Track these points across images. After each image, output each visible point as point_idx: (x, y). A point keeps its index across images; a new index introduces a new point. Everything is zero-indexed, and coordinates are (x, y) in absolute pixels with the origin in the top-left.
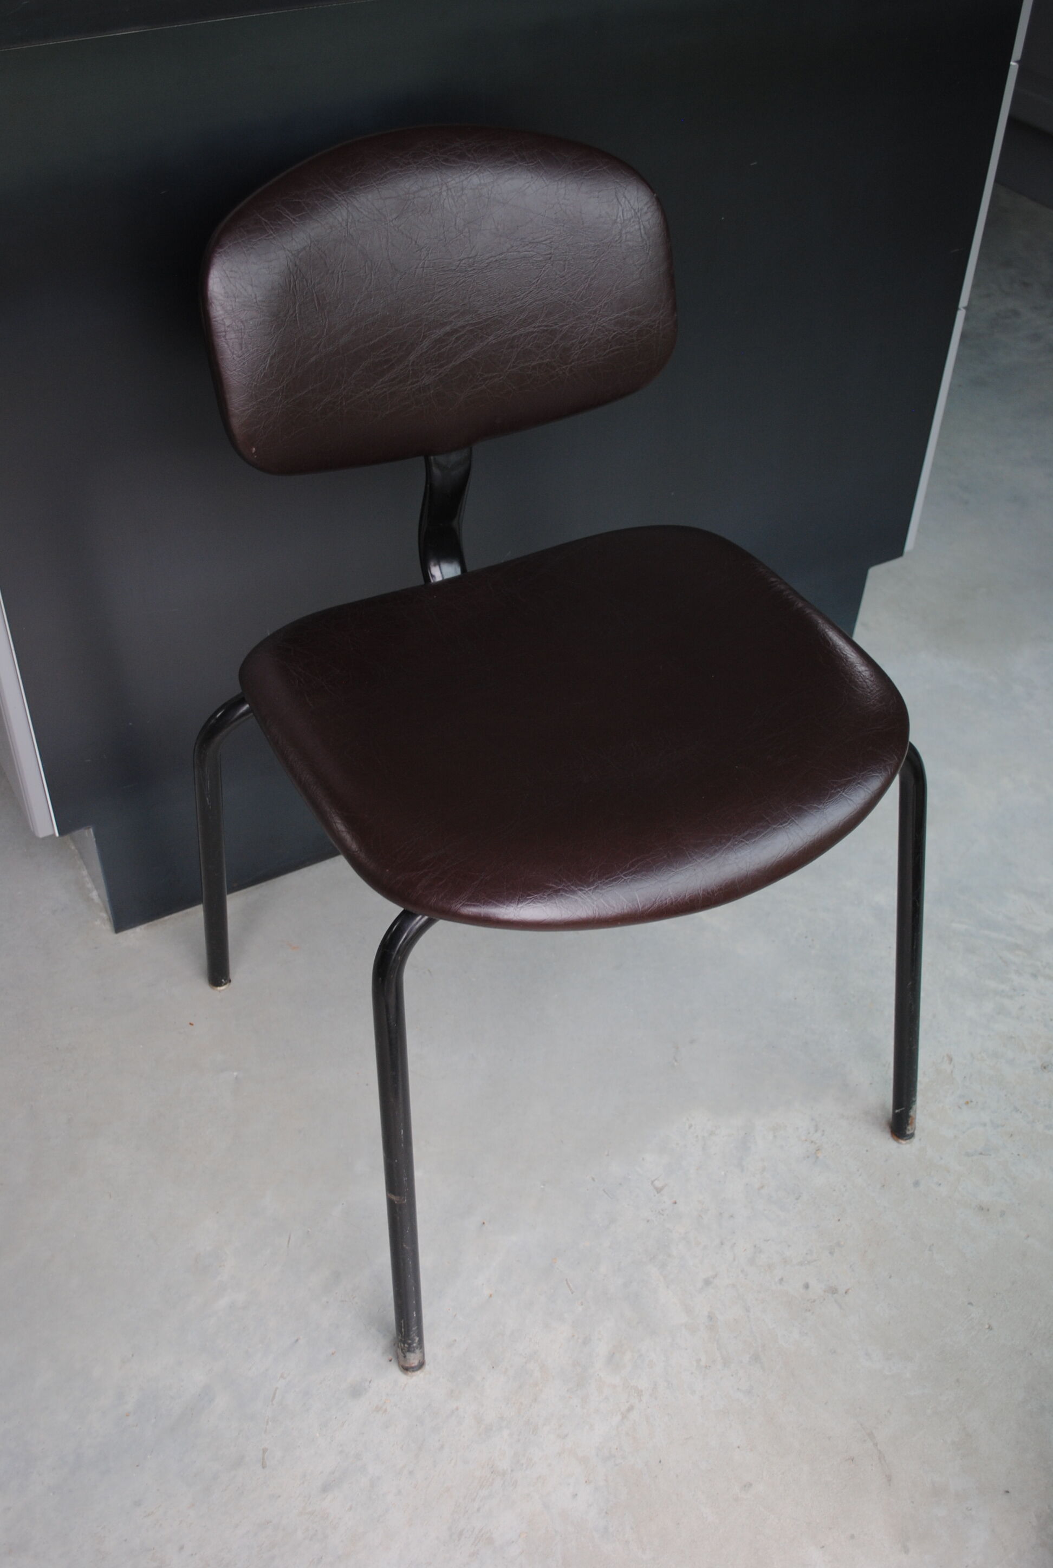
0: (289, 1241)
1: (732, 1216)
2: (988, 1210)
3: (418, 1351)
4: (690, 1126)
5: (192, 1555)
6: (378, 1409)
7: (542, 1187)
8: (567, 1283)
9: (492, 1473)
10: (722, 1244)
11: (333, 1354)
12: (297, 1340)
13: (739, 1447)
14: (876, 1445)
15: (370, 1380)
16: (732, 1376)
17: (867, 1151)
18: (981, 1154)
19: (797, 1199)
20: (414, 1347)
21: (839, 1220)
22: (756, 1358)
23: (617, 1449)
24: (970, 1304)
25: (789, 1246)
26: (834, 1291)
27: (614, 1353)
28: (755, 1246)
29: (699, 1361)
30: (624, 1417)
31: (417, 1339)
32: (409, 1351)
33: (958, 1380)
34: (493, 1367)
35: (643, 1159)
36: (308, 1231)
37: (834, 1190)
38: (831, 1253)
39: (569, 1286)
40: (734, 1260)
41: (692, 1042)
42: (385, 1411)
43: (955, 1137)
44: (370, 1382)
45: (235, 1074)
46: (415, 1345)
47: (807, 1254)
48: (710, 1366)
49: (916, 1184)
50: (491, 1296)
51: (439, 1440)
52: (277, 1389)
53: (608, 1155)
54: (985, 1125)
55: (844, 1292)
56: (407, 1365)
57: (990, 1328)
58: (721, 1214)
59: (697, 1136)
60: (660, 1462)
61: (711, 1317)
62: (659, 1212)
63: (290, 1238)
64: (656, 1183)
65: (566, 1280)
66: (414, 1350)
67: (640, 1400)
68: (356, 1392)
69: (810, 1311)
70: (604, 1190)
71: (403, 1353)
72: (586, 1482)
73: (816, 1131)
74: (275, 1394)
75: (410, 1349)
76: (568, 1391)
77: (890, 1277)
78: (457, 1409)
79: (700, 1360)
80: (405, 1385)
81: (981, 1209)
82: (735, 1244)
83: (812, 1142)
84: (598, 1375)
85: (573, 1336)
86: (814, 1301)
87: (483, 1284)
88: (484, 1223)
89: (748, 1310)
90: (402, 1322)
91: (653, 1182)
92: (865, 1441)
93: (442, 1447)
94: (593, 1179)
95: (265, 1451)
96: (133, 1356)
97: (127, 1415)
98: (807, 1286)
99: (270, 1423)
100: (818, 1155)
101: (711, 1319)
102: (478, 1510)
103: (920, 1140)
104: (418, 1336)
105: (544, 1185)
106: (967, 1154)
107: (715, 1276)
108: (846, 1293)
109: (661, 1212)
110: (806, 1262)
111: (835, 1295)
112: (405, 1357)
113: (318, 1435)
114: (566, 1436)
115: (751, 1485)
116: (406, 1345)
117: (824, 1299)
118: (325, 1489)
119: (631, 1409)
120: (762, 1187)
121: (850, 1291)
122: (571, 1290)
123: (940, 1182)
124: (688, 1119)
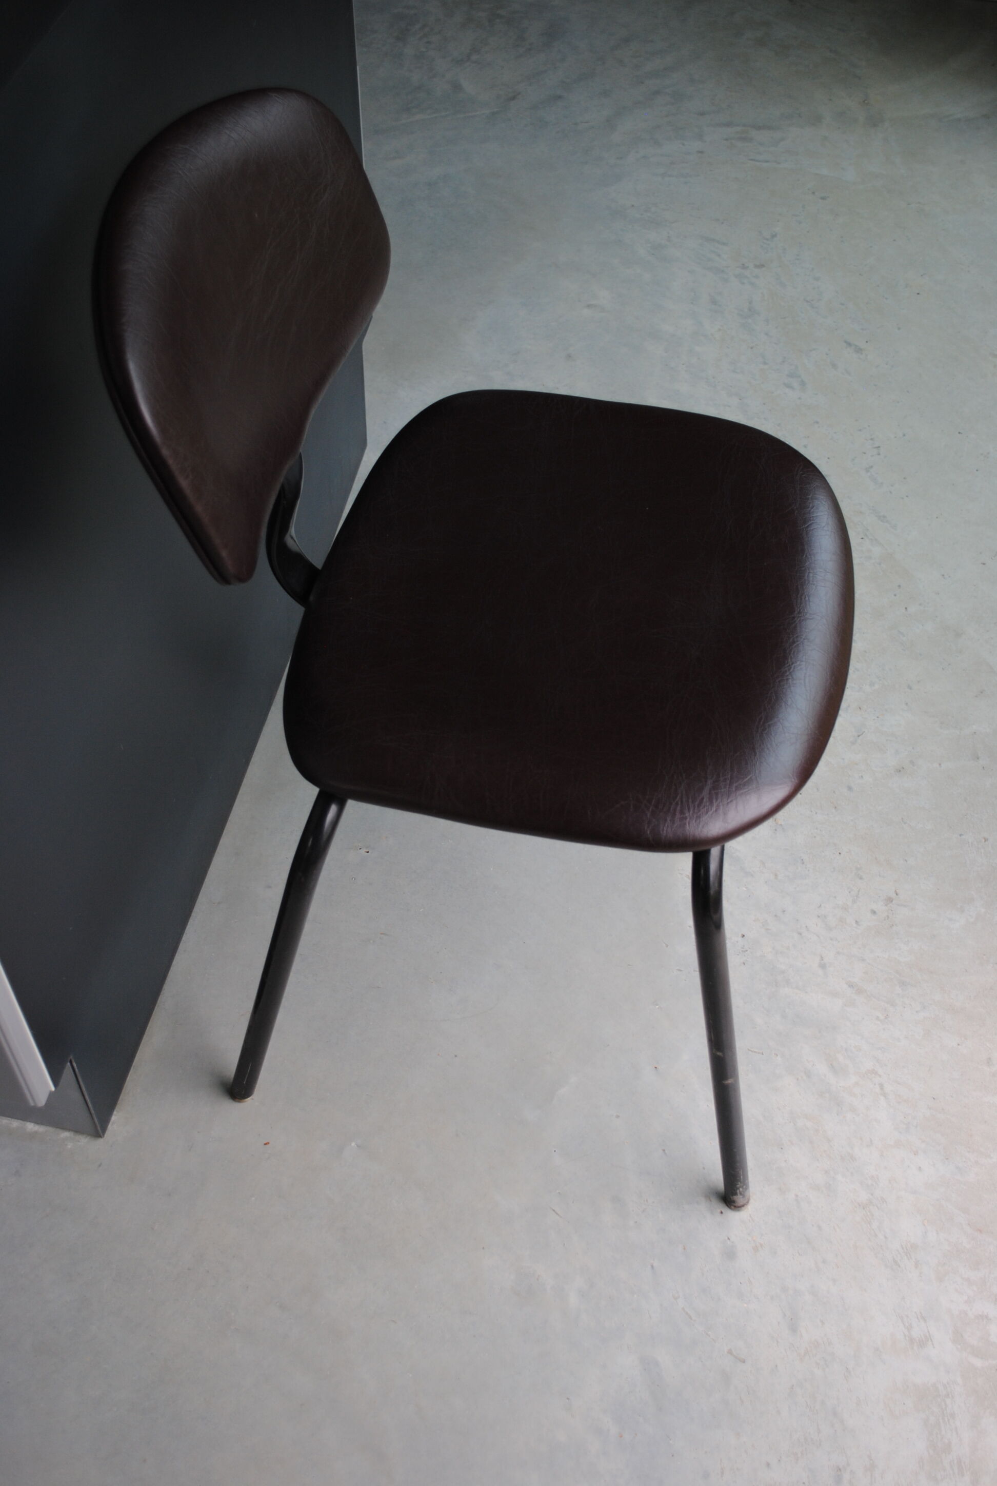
0: (557, 1214)
1: (783, 911)
2: (903, 768)
5: (779, 1460)
6: (756, 1249)
7: (657, 1007)
8: (752, 1051)
9: (864, 1209)
10: (800, 934)
11: (685, 1249)
12: (652, 1266)
13: (959, 1045)
15: (727, 1238)
16: (904, 1007)
19: (803, 863)
21: (840, 854)
22: (902, 984)
23: (905, 1118)
24: (961, 835)
25: (835, 897)
26: (889, 900)
27: (831, 1065)
28: (819, 917)
29: (878, 1018)
30: (885, 1095)
34: (782, 1148)
36: (559, 1193)
37: (815, 837)
38: (861, 878)
39: (755, 1052)
40: (818, 936)
42: (761, 1245)
44: (729, 1239)
45: (353, 1144)
47: (849, 892)
48: (887, 1015)
49: (850, 788)
51: (813, 1225)
52: (683, 1309)
53: (667, 946)
55: (895, 895)
57: (986, 840)
60: (934, 1098)
61: (851, 985)
62: (742, 951)
63: (554, 1211)
65: (749, 1050)
67: (880, 1076)
68: (730, 1254)
69: (893, 925)
72: (915, 1154)
74: (687, 1313)
76: (837, 1115)
77: (906, 860)
78: (797, 1196)
80: (750, 1216)
81: (898, 770)
82: (806, 927)
84: (840, 1087)
85: (798, 1079)
86: (888, 917)
87: (708, 1106)
88: (656, 1068)
89: (863, 960)
93: (819, 1227)
95: (730, 1352)
96: (568, 1399)
97: (621, 1436)
98: (874, 912)
99: (710, 1333)
100: (780, 823)
102: (886, 1237)
105: (657, 1005)
106: (853, 743)
107: (822, 958)
108: (897, 894)
109: (743, 950)
110: (855, 898)
111: (893, 902)
113: (745, 1305)
114: (871, 1141)
115: (990, 1059)
117: (892, 911)
118: (794, 1329)
119: (881, 1086)
120: (776, 875)
121: (897, 891)
122: (759, 1053)
123: (860, 775)
124: (681, 874)
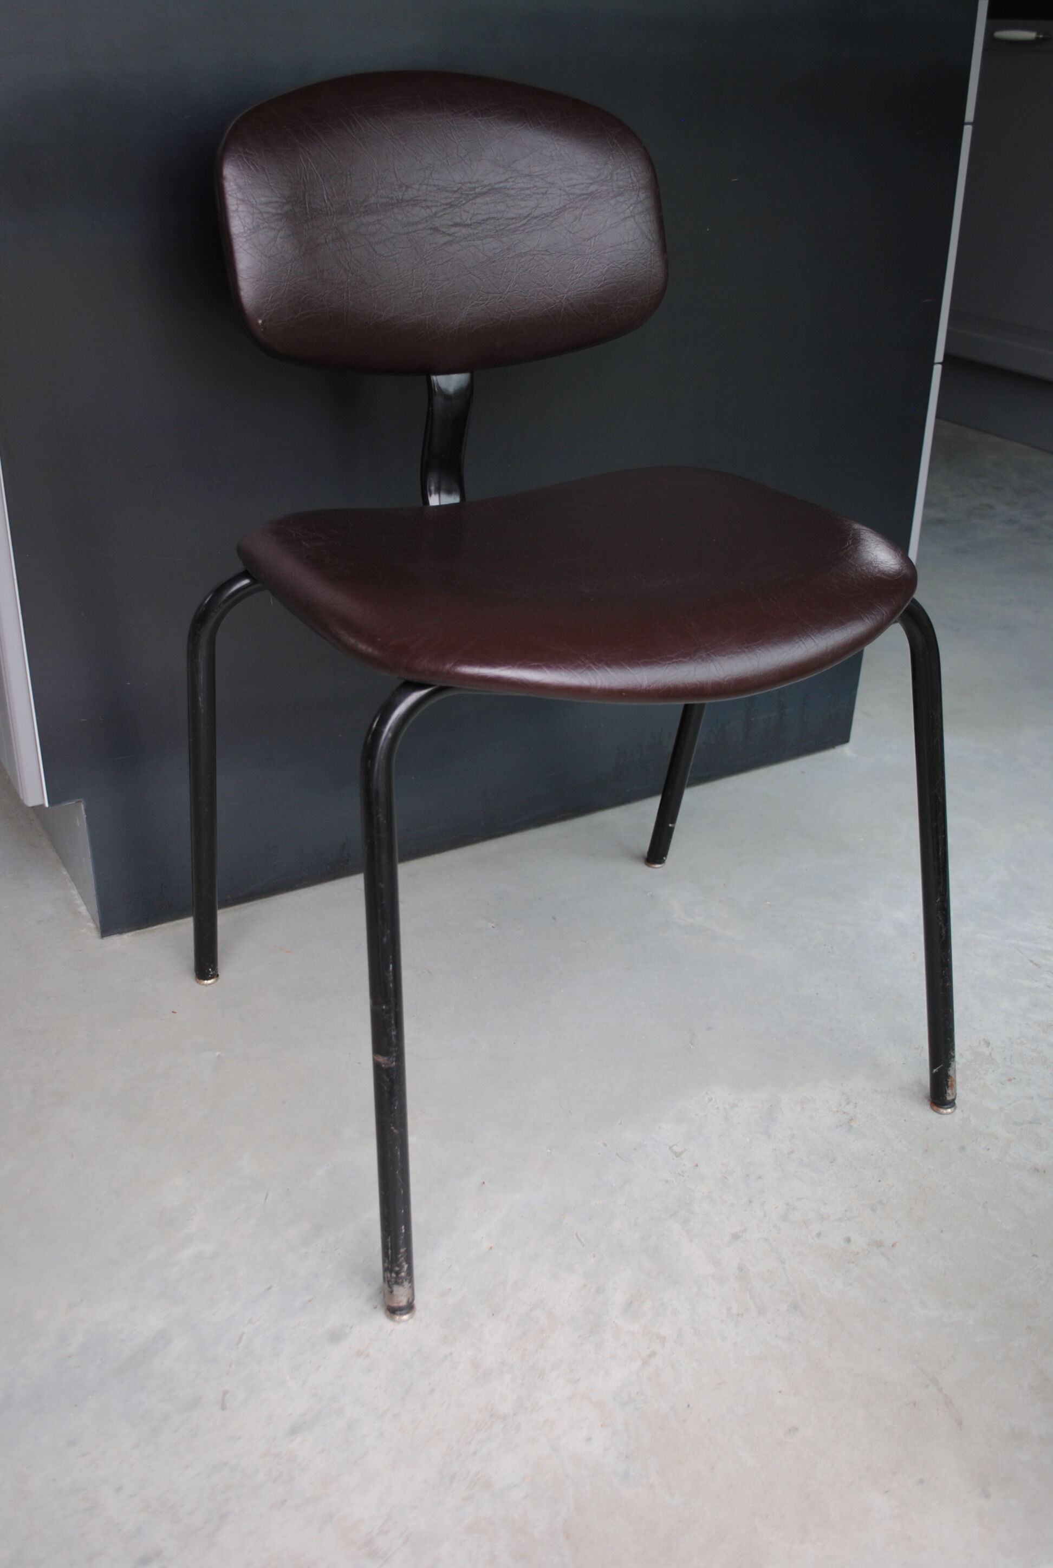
0: (266, 1198)
1: (760, 1178)
2: (1045, 1172)
3: (406, 1284)
4: (711, 1100)
5: (131, 1496)
6: (359, 1354)
7: (549, 1151)
8: (577, 1237)
9: (491, 1416)
10: (750, 1202)
11: (310, 1301)
12: (270, 1288)
13: (780, 1392)
14: (941, 1389)
15: (350, 1325)
16: (769, 1323)
17: (905, 1121)
18: (1031, 1123)
19: (831, 1162)
20: (402, 1278)
21: (880, 1181)
22: (795, 1307)
23: (637, 1393)
24: (1035, 1255)
25: (826, 1204)
26: (879, 1244)
27: (632, 1302)
28: (788, 1204)
29: (729, 1309)
30: (645, 1362)
31: (406, 1266)
32: (397, 1283)
33: (1029, 1328)
34: (493, 1315)
35: (660, 1128)
36: (288, 1189)
37: (872, 1155)
38: (873, 1210)
39: (579, 1240)
40: (765, 1216)
41: (709, 1029)
42: (368, 1356)
43: (1001, 1108)
44: (351, 1327)
46: (403, 1274)
47: (846, 1211)
48: (742, 1314)
49: (962, 1149)
50: (491, 1248)
51: (430, 1384)
52: (243, 1334)
53: (621, 1124)
54: (1032, 1098)
55: (891, 1245)
56: (395, 1305)
58: (747, 1175)
59: (718, 1108)
60: (689, 1406)
61: (741, 1268)
62: (679, 1173)
63: (267, 1195)
64: (675, 1148)
65: (577, 1234)
66: (402, 1282)
67: (664, 1347)
68: (335, 1337)
69: (853, 1262)
70: (617, 1155)
71: (390, 1286)
72: (602, 1426)
73: (848, 1103)
74: (241, 1338)
75: (398, 1282)
76: (579, 1337)
77: (942, 1231)
78: (451, 1354)
79: (731, 1308)
80: (392, 1332)
81: (1037, 1170)
82: (765, 1202)
83: (844, 1113)
84: (614, 1322)
85: (585, 1286)
86: (857, 1254)
87: (482, 1238)
88: (484, 1183)
89: (783, 1262)
90: (389, 1240)
91: (670, 1148)
92: (927, 1386)
93: (433, 1391)
94: (605, 1145)
95: (225, 1393)
96: (82, 1301)
97: (70, 1357)
98: (848, 1240)
99: (234, 1366)
100: (852, 1124)
101: (742, 1270)
102: (475, 1453)
103: (962, 1111)
104: (407, 1263)
105: (550, 1149)
106: (1016, 1124)
107: (745, 1230)
108: (893, 1246)
109: (681, 1173)
110: (846, 1218)
111: (881, 1248)
112: (391, 1292)
113: (288, 1378)
114: (578, 1380)
115: (796, 1429)
116: (394, 1275)
117: (869, 1252)
118: (294, 1431)
119: (653, 1354)
120: (792, 1152)
121: (897, 1244)
122: (582, 1243)
123: (988, 1147)
124: (707, 1093)
